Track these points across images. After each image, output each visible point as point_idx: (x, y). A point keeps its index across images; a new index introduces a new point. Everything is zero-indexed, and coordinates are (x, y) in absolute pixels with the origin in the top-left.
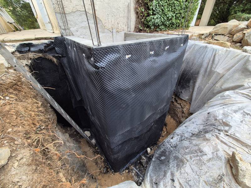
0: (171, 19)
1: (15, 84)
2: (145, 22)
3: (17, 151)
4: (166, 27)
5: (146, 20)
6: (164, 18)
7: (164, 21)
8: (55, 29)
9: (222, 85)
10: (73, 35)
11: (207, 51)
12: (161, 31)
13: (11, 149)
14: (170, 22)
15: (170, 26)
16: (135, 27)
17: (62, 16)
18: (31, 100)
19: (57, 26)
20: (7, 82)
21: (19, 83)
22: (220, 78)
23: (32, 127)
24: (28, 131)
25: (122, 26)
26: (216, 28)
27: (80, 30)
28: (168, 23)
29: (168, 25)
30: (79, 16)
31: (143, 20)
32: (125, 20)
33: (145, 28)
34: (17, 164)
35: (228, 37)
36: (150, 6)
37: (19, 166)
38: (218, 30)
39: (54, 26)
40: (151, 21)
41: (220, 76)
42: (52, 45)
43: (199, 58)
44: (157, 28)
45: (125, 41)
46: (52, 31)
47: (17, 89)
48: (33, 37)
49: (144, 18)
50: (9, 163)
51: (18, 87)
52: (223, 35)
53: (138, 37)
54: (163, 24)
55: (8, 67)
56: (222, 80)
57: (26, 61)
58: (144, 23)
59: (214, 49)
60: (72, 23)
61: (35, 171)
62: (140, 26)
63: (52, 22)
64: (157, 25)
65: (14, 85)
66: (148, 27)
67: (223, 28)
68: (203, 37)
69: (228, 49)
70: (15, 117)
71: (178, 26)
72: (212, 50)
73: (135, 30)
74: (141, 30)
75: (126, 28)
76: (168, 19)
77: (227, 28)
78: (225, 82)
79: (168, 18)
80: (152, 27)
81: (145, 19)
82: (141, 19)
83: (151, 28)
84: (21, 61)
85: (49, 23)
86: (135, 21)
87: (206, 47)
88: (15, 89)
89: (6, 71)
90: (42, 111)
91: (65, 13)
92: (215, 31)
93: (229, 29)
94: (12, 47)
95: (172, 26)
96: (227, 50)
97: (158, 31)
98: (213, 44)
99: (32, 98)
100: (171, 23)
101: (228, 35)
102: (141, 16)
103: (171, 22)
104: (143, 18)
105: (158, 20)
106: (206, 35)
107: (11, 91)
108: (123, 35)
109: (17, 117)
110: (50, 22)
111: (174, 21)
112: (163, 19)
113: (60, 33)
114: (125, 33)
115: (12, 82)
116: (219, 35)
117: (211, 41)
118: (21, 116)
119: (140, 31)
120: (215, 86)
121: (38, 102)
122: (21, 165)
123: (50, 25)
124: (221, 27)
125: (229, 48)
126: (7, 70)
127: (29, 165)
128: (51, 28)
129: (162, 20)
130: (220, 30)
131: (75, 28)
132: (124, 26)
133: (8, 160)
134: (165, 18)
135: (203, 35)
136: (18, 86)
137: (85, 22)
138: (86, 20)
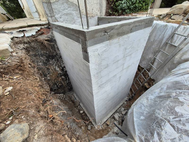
0: (135, 3)
1: (20, 66)
2: (114, 7)
3: (34, 124)
4: (130, 11)
5: (114, 5)
6: (129, 3)
7: (129, 5)
8: (41, 17)
9: (181, 57)
10: (58, 21)
11: (167, 29)
12: (126, 14)
13: (29, 123)
14: (134, 6)
15: (134, 9)
16: (106, 12)
17: (48, 5)
18: (32, 78)
19: (44, 14)
20: (13, 65)
21: (22, 65)
22: (179, 51)
23: (39, 101)
24: (38, 105)
25: (96, 12)
26: (173, 9)
27: (63, 17)
28: (132, 7)
29: (132, 9)
30: (61, 4)
31: (112, 5)
32: (98, 6)
33: (114, 12)
34: (36, 136)
35: (183, 16)
37: (39, 137)
38: (174, 11)
39: (41, 14)
40: (120, 5)
41: (179, 49)
42: (42, 31)
43: (160, 35)
44: (123, 12)
45: (98, 25)
46: (39, 19)
47: (21, 69)
48: (26, 25)
49: (113, 3)
50: (30, 135)
52: (178, 14)
53: (109, 20)
54: (129, 8)
55: (12, 52)
56: (181, 52)
57: (22, 45)
58: (113, 8)
60: (56, 10)
61: (51, 141)
62: (110, 11)
63: (39, 11)
64: (124, 9)
65: (18, 66)
66: (117, 11)
67: (179, 9)
68: (161, 17)
69: (185, 26)
70: (26, 94)
71: (140, 9)
72: (172, 28)
73: (106, 15)
74: (111, 14)
75: (99, 13)
76: (132, 4)
77: (182, 8)
78: (184, 54)
79: (132, 2)
80: (120, 11)
81: (115, 4)
82: (111, 5)
83: (119, 12)
84: (19, 45)
85: (36, 12)
86: (106, 7)
87: (166, 25)
88: (20, 70)
89: (10, 55)
90: (41, 85)
91: (50, 3)
92: (172, 11)
93: (184, 9)
94: (10, 34)
95: (135, 10)
96: (184, 28)
97: (124, 14)
98: (172, 23)
99: (33, 75)
100: (134, 7)
101: (183, 15)
102: (111, 2)
103: (135, 6)
104: (112, 4)
105: (125, 5)
106: (164, 16)
107: (17, 71)
108: (97, 19)
109: (27, 94)
110: (37, 11)
111: (137, 5)
112: (128, 3)
113: (47, 20)
114: (98, 18)
115: (17, 64)
116: (175, 15)
117: (170, 20)
118: (30, 92)
119: (110, 15)
120: (175, 58)
121: (37, 78)
122: (40, 137)
123: (37, 14)
124: (177, 8)
125: (185, 25)
126: (11, 54)
127: (46, 136)
128: (38, 17)
129: (128, 5)
130: (176, 11)
131: (59, 15)
132: (97, 11)
133: (29, 133)
134: (130, 3)
135: (161, 15)
136: (21, 67)
137: (67, 9)
138: (67, 8)
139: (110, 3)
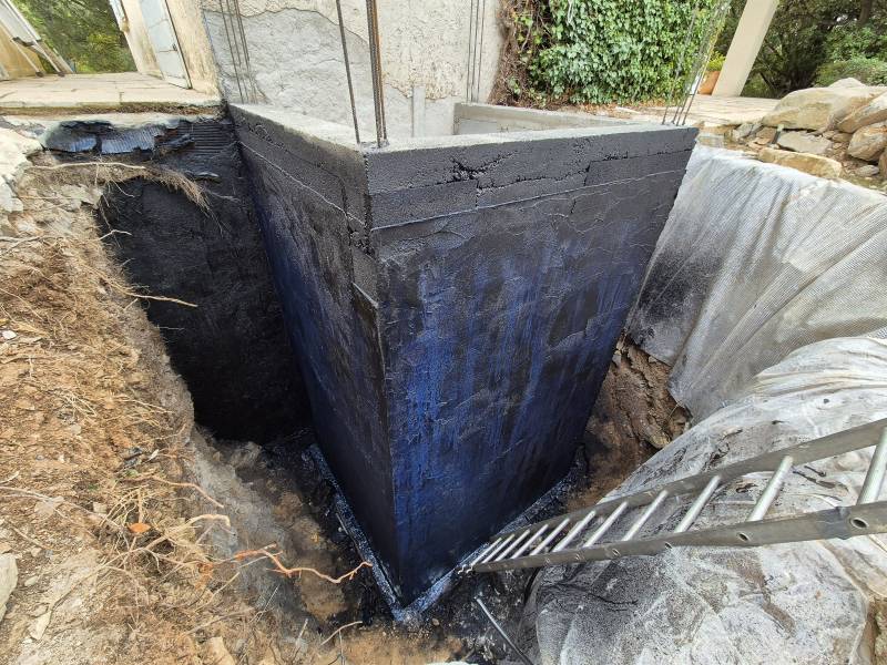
0: (627, 63)
1: (42, 281)
2: (531, 68)
3: (47, 561)
4: (605, 92)
5: (535, 60)
6: (601, 58)
7: (601, 67)
8: (195, 74)
9: (808, 316)
10: (266, 100)
11: (754, 189)
12: (587, 103)
13: (20, 556)
14: (622, 73)
15: (622, 86)
16: (496, 86)
17: (229, 23)
18: (101, 345)
19: (205, 62)
20: (10, 273)
21: (55, 278)
22: (801, 290)
23: (106, 457)
24: (93, 473)
25: (450, 79)
26: (788, 105)
27: (292, 84)
28: (614, 75)
29: (613, 86)
30: (291, 28)
31: (525, 59)
32: (460, 58)
33: (532, 90)
34: (43, 621)
35: (830, 139)
36: (557, 8)
37: (53, 631)
38: (794, 112)
39: (193, 62)
40: (557, 64)
41: (802, 283)
42: (186, 135)
43: (723, 213)
44: (573, 93)
45: (455, 133)
46: (183, 83)
47: (46, 299)
48: (114, 100)
49: (530, 52)
50: (11, 615)
51: (50, 292)
52: (809, 131)
53: (506, 123)
54: (598, 80)
55: (14, 213)
56: (808, 296)
57: (83, 189)
58: (528, 71)
59: (782, 182)
60: (263, 53)
61: (118, 651)
62: (512, 83)
63: (187, 47)
64: (577, 80)
65: (35, 285)
66: (543, 86)
67: (813, 106)
68: (737, 134)
69: (834, 184)
70: (39, 416)
71: (649, 91)
72: (777, 184)
73: (493, 96)
74: (516, 97)
75: (461, 87)
76: (614, 63)
77: (827, 106)
78: (819, 304)
79: (616, 56)
80: (556, 89)
81: (536, 55)
82: (519, 57)
83: (552, 91)
84: (66, 188)
85: (175, 49)
86: (496, 64)
87: (753, 172)
88: (41, 301)
89: (4, 227)
90: (143, 385)
91: (239, 16)
92: (783, 115)
93: (835, 110)
94: (29, 134)
95: (625, 90)
96: (829, 190)
97: (575, 104)
98: (779, 163)
99: (106, 336)
100: (623, 78)
101: (830, 134)
102: (520, 45)
103: (627, 73)
104: (524, 53)
105: (582, 63)
106: (747, 131)
107: (24, 305)
108: (451, 110)
109: (46, 418)
110: (178, 47)
111: (635, 70)
112: (596, 60)
113: (216, 90)
114: (458, 106)
115: (29, 273)
116: (797, 130)
117: (772, 149)
118: (64, 410)
119: (513, 99)
120: (781, 318)
121: (126, 349)
122: (62, 627)
123: (176, 56)
124: (806, 103)
125: (834, 180)
126: (8, 223)
127: (96, 624)
128: (181, 72)
129: (595, 66)
130: (800, 114)
131: (276, 74)
132: (455, 79)
133: (9, 605)
134: (605, 60)
135: (737, 127)
136: (51, 287)
137: (314, 52)
138: (316, 46)
139: (516, 49)
